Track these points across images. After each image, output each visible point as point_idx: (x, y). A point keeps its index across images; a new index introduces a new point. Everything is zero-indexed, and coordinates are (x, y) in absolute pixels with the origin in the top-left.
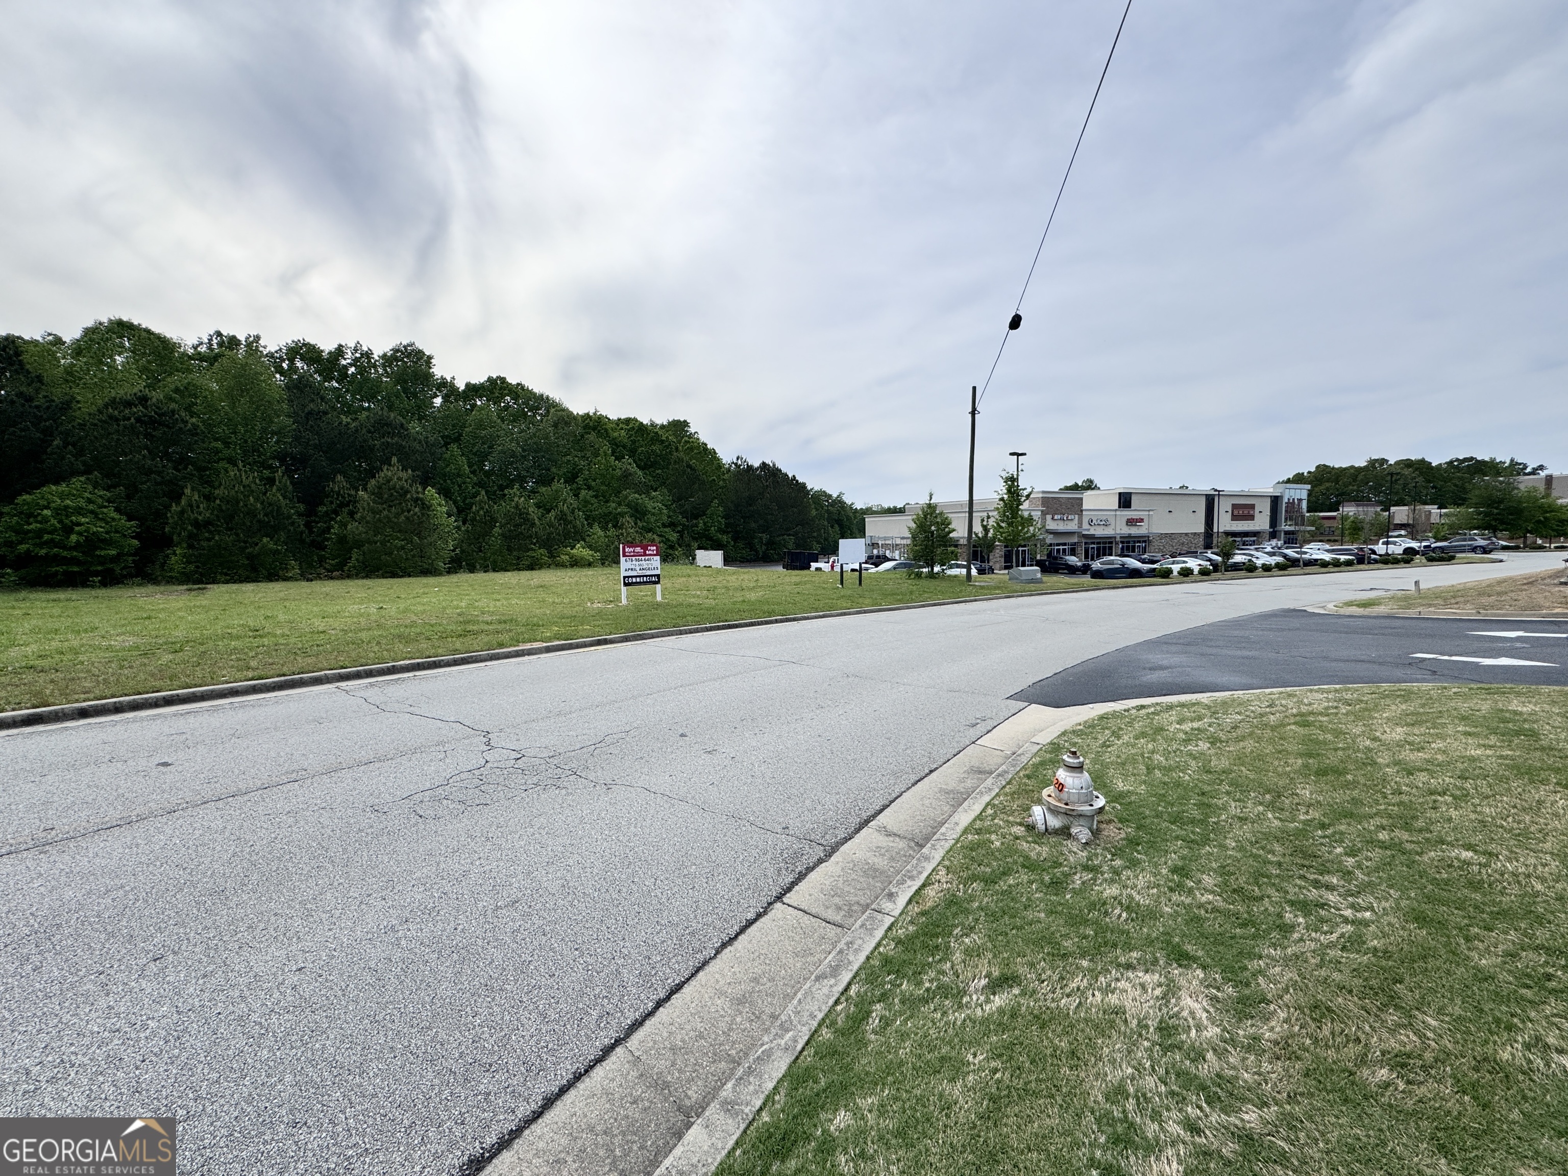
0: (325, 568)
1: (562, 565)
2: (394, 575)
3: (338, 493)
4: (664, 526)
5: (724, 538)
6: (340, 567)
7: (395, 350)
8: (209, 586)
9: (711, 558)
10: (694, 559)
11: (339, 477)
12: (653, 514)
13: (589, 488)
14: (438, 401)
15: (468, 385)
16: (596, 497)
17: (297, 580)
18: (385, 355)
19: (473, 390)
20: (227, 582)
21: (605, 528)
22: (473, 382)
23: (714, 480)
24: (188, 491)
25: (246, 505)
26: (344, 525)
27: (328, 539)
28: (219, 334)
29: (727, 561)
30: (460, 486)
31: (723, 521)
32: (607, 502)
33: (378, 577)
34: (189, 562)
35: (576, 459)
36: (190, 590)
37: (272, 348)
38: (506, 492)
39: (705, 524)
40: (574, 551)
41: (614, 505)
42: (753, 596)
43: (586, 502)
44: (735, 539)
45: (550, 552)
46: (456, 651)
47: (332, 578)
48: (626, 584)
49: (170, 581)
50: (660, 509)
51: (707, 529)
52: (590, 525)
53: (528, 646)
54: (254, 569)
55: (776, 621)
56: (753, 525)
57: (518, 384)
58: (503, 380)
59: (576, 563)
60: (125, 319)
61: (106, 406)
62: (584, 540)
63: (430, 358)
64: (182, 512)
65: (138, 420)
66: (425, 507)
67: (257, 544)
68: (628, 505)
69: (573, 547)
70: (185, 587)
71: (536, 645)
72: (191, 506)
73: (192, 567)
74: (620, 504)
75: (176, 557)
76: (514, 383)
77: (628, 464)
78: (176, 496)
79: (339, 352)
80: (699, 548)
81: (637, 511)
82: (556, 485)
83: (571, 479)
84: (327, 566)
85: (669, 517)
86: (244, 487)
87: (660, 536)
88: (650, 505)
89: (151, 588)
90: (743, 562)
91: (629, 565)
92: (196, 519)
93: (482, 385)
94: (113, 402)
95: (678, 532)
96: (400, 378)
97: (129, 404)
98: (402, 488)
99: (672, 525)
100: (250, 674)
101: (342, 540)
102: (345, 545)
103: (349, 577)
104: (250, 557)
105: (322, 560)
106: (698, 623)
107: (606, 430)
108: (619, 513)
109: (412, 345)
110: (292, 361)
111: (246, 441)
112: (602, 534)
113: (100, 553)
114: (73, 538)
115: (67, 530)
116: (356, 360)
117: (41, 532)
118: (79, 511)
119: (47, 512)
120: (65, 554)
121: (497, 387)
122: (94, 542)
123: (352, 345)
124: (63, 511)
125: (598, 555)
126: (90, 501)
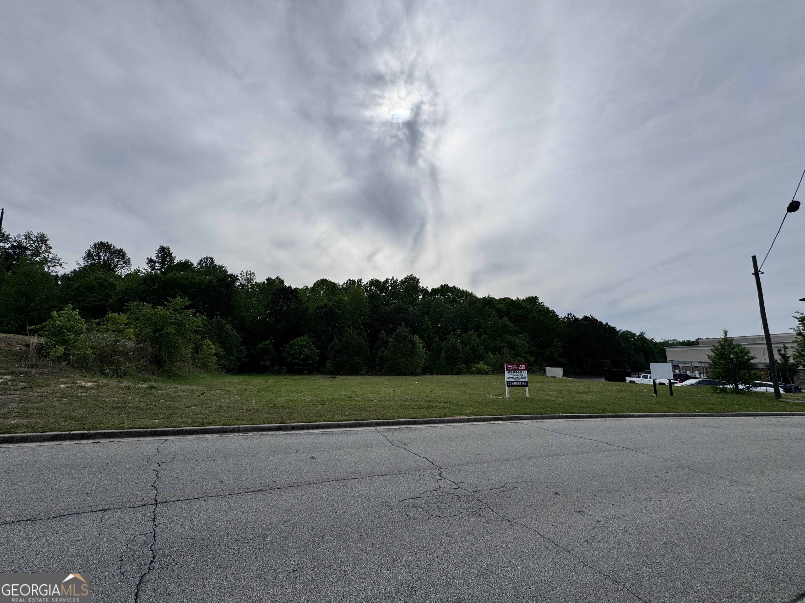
0: (375, 371)
1: (472, 373)
2: (400, 375)
3: (382, 339)
4: (526, 353)
5: (563, 360)
6: (380, 370)
7: (406, 278)
8: (337, 376)
9: (558, 372)
10: (545, 372)
11: (383, 332)
12: (520, 347)
13: (486, 333)
14: (420, 297)
15: (433, 289)
16: (489, 338)
17: (365, 375)
18: (402, 280)
19: (434, 291)
20: (342, 375)
21: (494, 354)
22: (434, 288)
23: (554, 327)
24: (335, 339)
25: (351, 344)
26: (383, 352)
27: (377, 358)
28: (350, 280)
29: (566, 374)
30: (428, 334)
31: (561, 350)
32: (495, 340)
33: (394, 375)
34: (332, 366)
35: (480, 319)
36: (331, 377)
37: (365, 283)
38: (447, 336)
39: (550, 352)
40: (479, 366)
41: (499, 342)
42: (588, 398)
43: (485, 341)
44: (570, 361)
45: (467, 366)
46: (425, 416)
47: (377, 375)
48: (508, 386)
49: (326, 374)
50: (523, 344)
51: (552, 355)
52: (487, 353)
53: (458, 417)
54: (352, 370)
55: (609, 416)
57: (453, 287)
58: (447, 285)
59: (480, 372)
60: (325, 278)
61: (316, 309)
62: (484, 360)
63: (418, 280)
64: (332, 347)
65: (324, 313)
66: (413, 344)
67: (353, 360)
68: (506, 342)
69: (478, 364)
70: (330, 376)
71: (463, 417)
72: (335, 344)
73: (333, 368)
74: (502, 341)
75: (329, 364)
76: (452, 286)
77: (506, 321)
78: (331, 340)
79: (386, 281)
80: (548, 365)
81: (511, 345)
82: (470, 333)
83: (477, 329)
84: (376, 369)
85: (529, 348)
86: (352, 336)
87: (525, 358)
88: (518, 342)
89: (320, 376)
90: (576, 375)
91: (509, 375)
92: (336, 349)
93: (438, 289)
94: (319, 308)
95: (534, 357)
96: (407, 290)
97: (322, 307)
98: (405, 335)
99: (531, 353)
100: (346, 418)
101: (382, 358)
102: (383, 361)
103: (383, 375)
104: (351, 365)
105: (374, 367)
106: (554, 413)
107: (494, 305)
108: (501, 346)
109: (412, 275)
110: (371, 287)
111: (354, 319)
112: (493, 357)
113: (308, 362)
114: (302, 356)
115: (301, 353)
116: (392, 284)
117: (294, 354)
118: (305, 347)
119: (297, 347)
120: (299, 362)
121: (444, 289)
122: (307, 358)
123: (391, 278)
124: (301, 347)
125: (491, 368)
126: (308, 343)
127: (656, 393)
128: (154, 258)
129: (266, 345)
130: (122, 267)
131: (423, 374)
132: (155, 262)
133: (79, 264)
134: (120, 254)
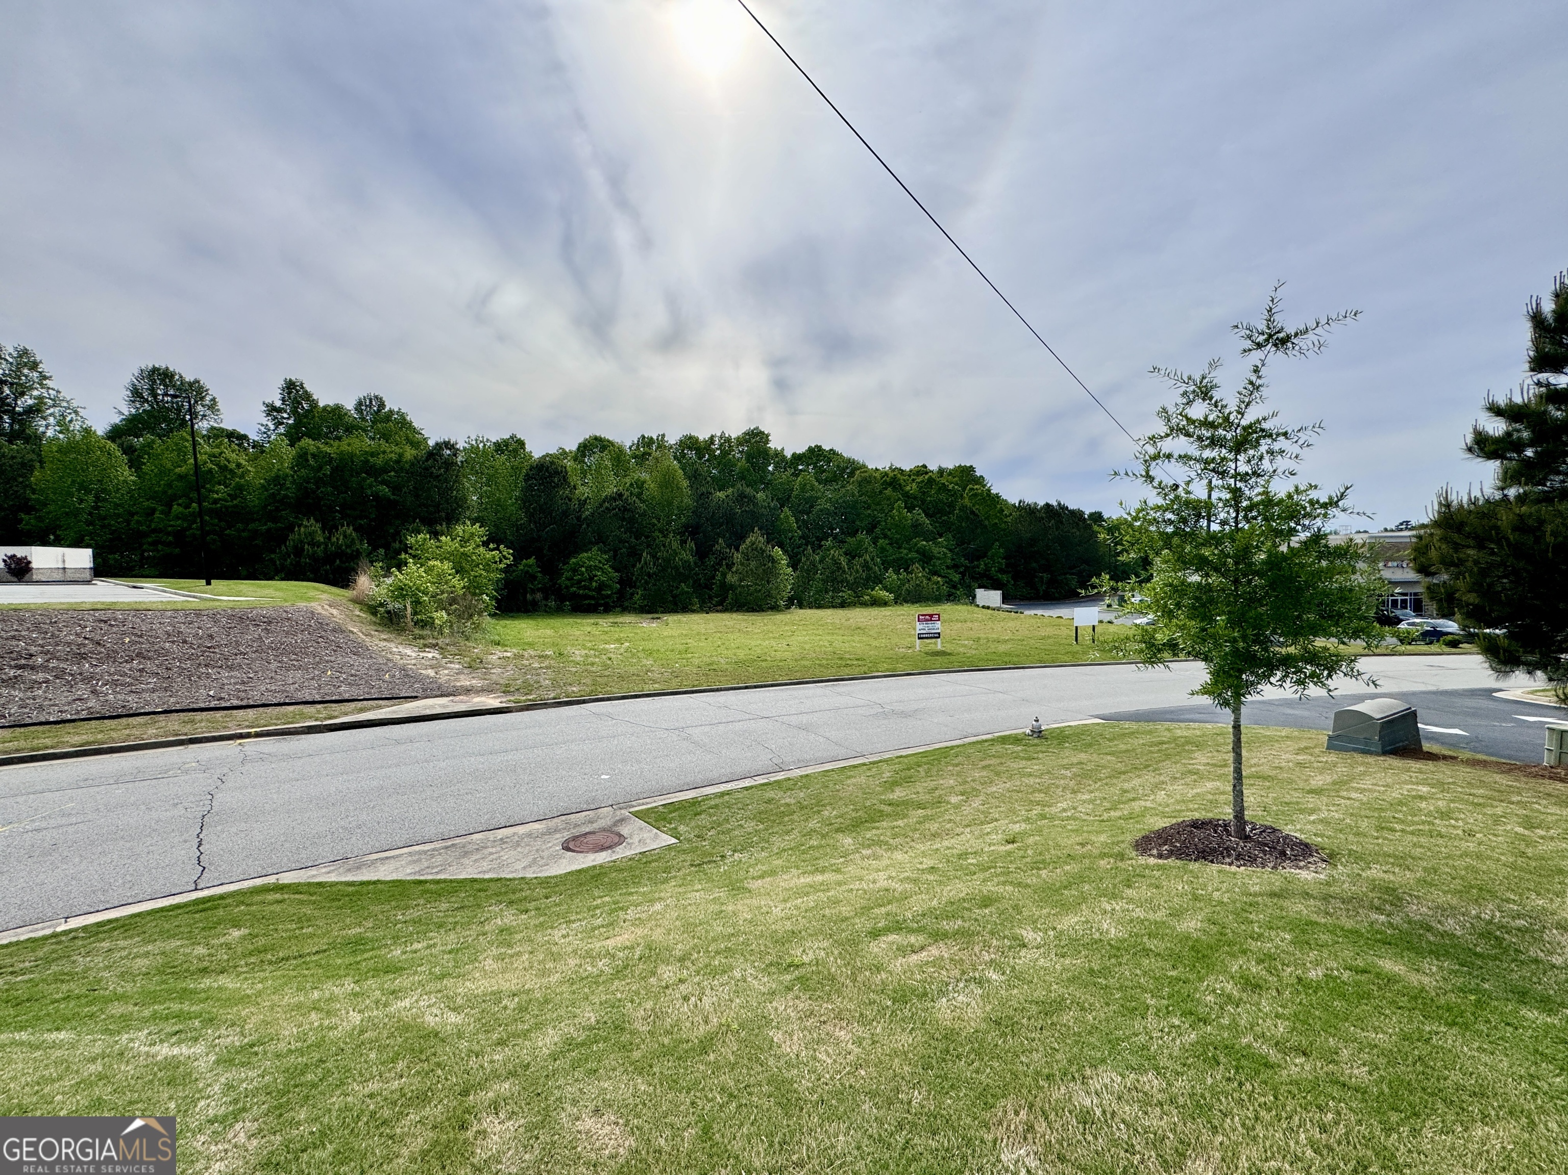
0: (713, 605)
1: (864, 605)
2: (753, 611)
3: (720, 552)
4: (948, 567)
5: (1004, 578)
6: (721, 603)
7: (745, 434)
9: (992, 597)
10: (974, 597)
11: (720, 540)
12: (939, 559)
13: (885, 536)
14: (772, 468)
15: (794, 455)
16: (890, 544)
17: (698, 612)
18: (738, 438)
19: (797, 458)
21: (897, 572)
22: (798, 452)
23: (996, 524)
24: (645, 554)
25: (674, 562)
26: (724, 575)
27: (714, 584)
28: (643, 437)
29: (1005, 600)
30: (790, 539)
31: (1003, 561)
32: (900, 548)
33: (744, 611)
34: (644, 599)
35: (876, 513)
36: (653, 618)
37: (672, 442)
38: (823, 543)
39: (986, 565)
40: (874, 592)
41: (905, 551)
43: (883, 549)
44: (1015, 578)
45: (855, 592)
47: (717, 611)
48: (919, 638)
50: (945, 554)
51: (987, 569)
52: (886, 570)
53: (876, 674)
54: (676, 604)
56: (1034, 565)
57: (831, 450)
58: (819, 448)
59: (877, 603)
60: (598, 435)
62: (881, 583)
63: (768, 436)
64: (642, 567)
65: (619, 509)
66: (773, 561)
67: (678, 588)
68: (917, 552)
69: (873, 589)
70: (648, 616)
71: (880, 674)
72: (646, 564)
74: (910, 550)
75: (638, 596)
76: (827, 449)
77: (919, 515)
78: (639, 558)
79: (711, 439)
80: (980, 587)
81: (924, 555)
82: (861, 536)
83: (870, 530)
84: (714, 603)
85: (953, 560)
87: (943, 577)
88: (935, 550)
89: (632, 616)
90: (1021, 600)
91: (921, 627)
92: (649, 572)
93: (804, 454)
95: (960, 573)
96: (750, 457)
97: (615, 499)
98: (761, 549)
99: (955, 567)
101: (723, 584)
102: (725, 588)
103: (725, 610)
104: (674, 597)
105: (710, 598)
107: (900, 485)
108: (910, 559)
109: (757, 428)
111: (668, 517)
112: (895, 577)
113: (603, 592)
114: (594, 584)
115: (591, 579)
116: (721, 445)
117: (579, 581)
118: (597, 568)
119: (583, 569)
120: (590, 593)
121: (815, 454)
122: (602, 586)
123: (719, 434)
124: (589, 568)
125: (892, 596)
126: (600, 562)
127: (1076, 640)
128: (278, 404)
129: (530, 566)
130: (204, 416)
131: (788, 607)
132: (279, 410)
133: (121, 413)
134: (195, 390)
